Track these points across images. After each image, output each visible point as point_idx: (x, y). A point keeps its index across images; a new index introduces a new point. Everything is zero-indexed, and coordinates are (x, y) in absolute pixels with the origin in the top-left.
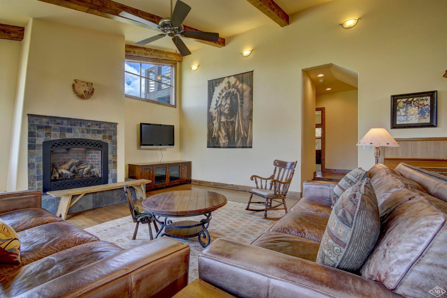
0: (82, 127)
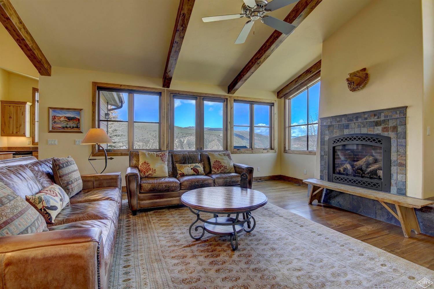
0: (358, 121)
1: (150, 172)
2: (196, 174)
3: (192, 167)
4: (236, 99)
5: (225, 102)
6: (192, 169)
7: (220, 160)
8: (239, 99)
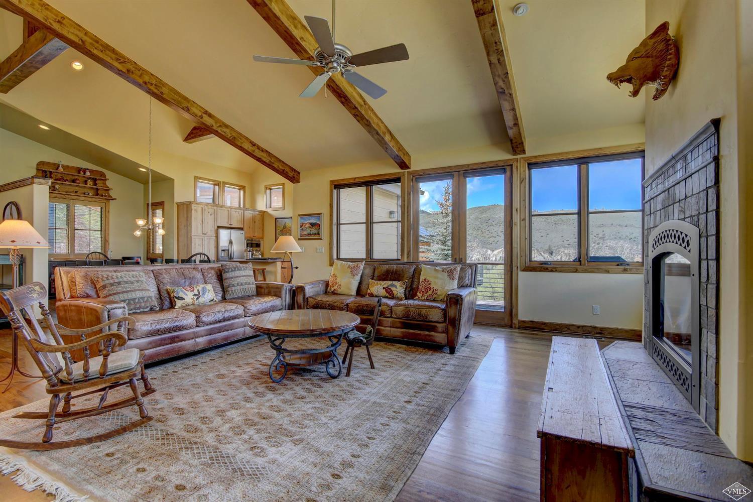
1: (335, 287)
2: (389, 296)
3: (385, 286)
4: (533, 161)
5: (508, 173)
6: (384, 288)
7: (430, 279)
8: (539, 160)
